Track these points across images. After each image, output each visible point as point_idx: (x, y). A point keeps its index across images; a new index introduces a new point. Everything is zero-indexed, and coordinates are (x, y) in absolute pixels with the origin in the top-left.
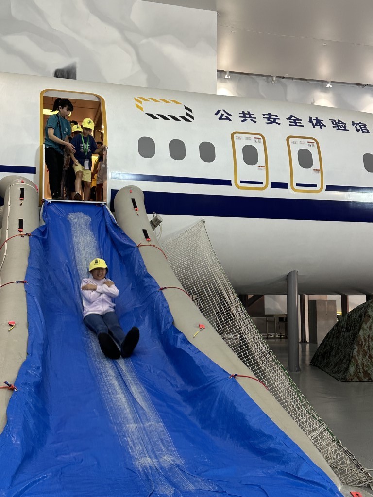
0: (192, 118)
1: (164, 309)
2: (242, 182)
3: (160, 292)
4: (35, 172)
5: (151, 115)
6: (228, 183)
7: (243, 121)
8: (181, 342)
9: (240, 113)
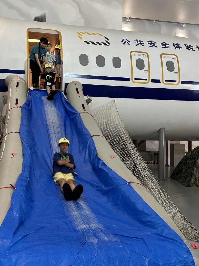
0: (109, 43)
1: (93, 147)
2: (135, 79)
3: (91, 138)
4: (24, 73)
5: (86, 42)
6: (128, 79)
7: (137, 45)
8: (102, 165)
9: (135, 41)
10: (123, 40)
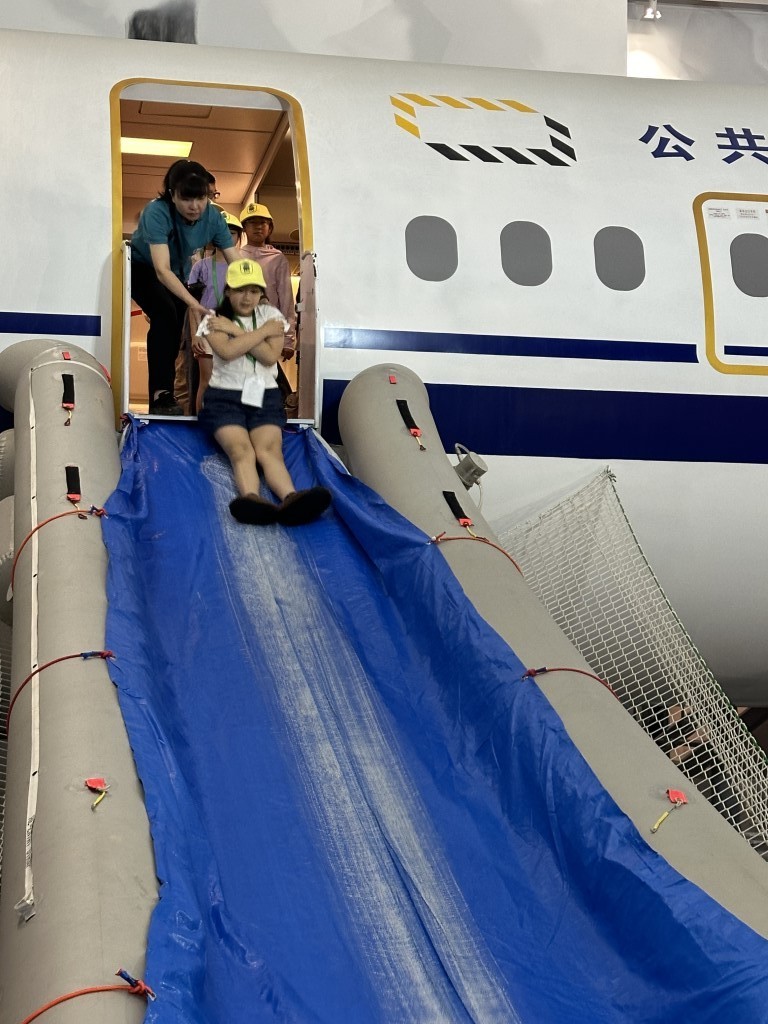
0: (570, 152)
2: (729, 350)
3: (527, 682)
4: (97, 332)
5: (442, 149)
6: (684, 353)
7: (729, 160)
9: (718, 135)
10: (652, 130)
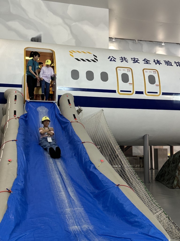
0: (97, 60)
1: (84, 152)
2: (121, 91)
3: (82, 144)
4: (21, 87)
5: (77, 59)
6: (114, 91)
7: (121, 62)
8: (93, 168)
9: (120, 58)
10: (110, 57)
